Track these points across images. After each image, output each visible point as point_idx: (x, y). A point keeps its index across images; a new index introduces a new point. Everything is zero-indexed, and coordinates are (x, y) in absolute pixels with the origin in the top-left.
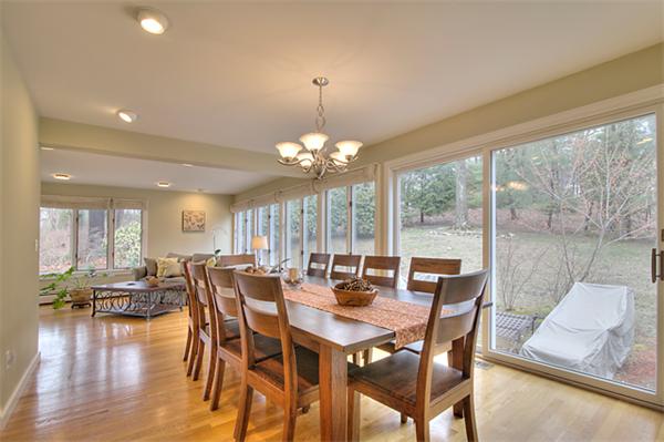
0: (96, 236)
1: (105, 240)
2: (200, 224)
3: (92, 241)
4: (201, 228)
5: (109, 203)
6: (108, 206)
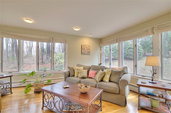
0: (48, 56)
1: (50, 58)
2: (88, 51)
3: (47, 58)
4: (89, 53)
5: (51, 39)
6: (51, 41)
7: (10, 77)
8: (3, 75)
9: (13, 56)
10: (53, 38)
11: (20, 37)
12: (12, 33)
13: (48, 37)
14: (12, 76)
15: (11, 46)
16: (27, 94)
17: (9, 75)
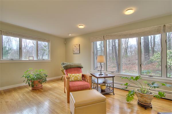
0: (147, 56)
3: (145, 58)
5: (162, 28)
6: (162, 30)
7: (112, 78)
8: (107, 75)
9: (113, 57)
10: (164, 26)
11: (120, 36)
12: (113, 34)
13: (156, 26)
14: (114, 77)
15: (111, 49)
16: (128, 102)
17: (112, 76)
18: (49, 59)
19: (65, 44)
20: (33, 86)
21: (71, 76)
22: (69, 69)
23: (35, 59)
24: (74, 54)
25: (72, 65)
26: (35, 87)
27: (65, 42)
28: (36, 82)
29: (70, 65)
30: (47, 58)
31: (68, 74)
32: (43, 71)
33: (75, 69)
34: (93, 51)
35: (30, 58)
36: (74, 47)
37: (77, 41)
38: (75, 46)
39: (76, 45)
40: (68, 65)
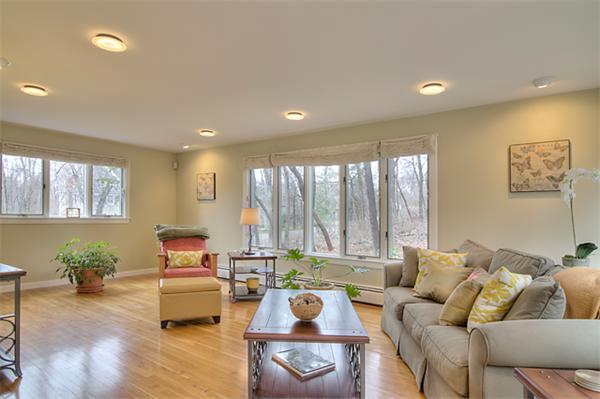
5: (375, 149)
6: (374, 154)
10: (380, 144)
14: (278, 257)
18: (125, 217)
19: (176, 169)
20: (80, 282)
21: (175, 256)
22: (170, 239)
23: (85, 215)
24: (199, 200)
25: (181, 231)
26: (86, 284)
27: (175, 164)
28: (90, 274)
29: (175, 230)
30: (119, 214)
31: (169, 252)
32: (106, 248)
33: (189, 240)
34: (248, 194)
35: (70, 213)
36: (200, 181)
37: (207, 164)
38: (203, 179)
39: (204, 176)
40: (170, 231)
